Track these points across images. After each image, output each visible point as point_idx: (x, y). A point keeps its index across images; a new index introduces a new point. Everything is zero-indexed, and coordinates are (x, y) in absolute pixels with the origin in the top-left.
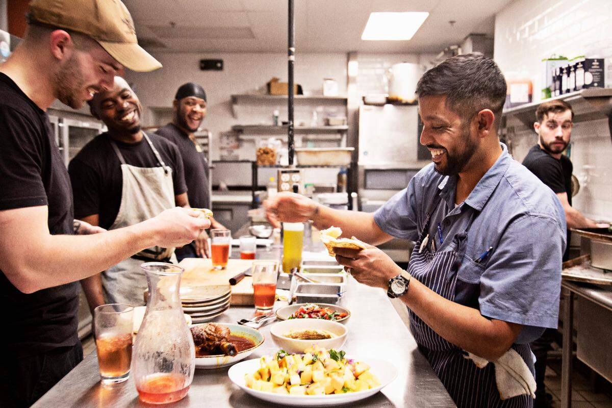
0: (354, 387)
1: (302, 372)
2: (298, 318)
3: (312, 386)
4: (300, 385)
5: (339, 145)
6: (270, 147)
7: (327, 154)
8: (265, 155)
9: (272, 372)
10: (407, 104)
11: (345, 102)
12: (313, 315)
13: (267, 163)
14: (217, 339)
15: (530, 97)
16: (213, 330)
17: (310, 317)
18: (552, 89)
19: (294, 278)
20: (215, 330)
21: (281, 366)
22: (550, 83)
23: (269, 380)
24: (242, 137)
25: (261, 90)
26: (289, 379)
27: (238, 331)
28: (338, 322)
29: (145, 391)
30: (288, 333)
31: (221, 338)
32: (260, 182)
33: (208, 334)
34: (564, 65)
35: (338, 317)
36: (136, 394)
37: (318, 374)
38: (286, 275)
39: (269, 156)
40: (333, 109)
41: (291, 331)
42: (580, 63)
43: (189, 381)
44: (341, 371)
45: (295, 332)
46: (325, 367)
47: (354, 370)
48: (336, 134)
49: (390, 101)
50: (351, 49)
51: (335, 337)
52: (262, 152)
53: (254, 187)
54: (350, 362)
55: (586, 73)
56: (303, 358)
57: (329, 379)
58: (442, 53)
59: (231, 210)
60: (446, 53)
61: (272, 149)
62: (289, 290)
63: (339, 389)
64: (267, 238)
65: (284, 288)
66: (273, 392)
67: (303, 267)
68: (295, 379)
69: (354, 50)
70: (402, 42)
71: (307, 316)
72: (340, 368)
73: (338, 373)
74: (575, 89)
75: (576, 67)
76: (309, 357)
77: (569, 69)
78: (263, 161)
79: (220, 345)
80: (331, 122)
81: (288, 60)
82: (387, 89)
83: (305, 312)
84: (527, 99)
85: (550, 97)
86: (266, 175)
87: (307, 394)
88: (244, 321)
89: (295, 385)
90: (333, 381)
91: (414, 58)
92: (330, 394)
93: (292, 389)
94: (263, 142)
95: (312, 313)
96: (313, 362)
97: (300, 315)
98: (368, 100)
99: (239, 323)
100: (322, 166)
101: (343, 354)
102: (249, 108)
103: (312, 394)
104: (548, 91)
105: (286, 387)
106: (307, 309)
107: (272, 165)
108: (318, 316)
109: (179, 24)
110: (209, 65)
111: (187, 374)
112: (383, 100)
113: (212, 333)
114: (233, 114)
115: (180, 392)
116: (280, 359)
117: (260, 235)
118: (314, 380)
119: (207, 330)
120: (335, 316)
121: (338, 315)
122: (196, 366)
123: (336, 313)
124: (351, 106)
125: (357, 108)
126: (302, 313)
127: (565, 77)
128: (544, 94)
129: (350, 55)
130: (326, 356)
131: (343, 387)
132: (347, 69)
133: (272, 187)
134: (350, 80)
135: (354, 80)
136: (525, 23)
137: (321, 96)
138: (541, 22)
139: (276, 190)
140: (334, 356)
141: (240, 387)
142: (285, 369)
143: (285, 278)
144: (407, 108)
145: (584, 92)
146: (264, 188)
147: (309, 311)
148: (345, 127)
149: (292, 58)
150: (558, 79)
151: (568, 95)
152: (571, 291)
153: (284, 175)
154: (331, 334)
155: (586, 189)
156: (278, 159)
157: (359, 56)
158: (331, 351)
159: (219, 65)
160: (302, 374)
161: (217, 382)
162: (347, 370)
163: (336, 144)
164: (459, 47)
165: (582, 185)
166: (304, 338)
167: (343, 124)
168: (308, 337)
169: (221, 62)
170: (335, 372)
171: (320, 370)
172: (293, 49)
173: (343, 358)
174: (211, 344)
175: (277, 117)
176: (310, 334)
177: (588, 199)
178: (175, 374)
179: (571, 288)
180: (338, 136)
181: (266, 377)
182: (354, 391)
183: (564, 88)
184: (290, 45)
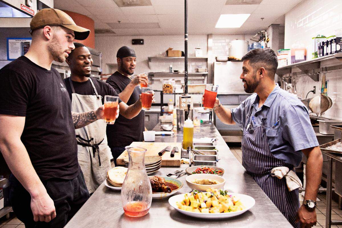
0: (234, 209)
1: (207, 201)
2: (198, 173)
3: (212, 209)
4: (206, 208)
5: (203, 82)
6: (170, 84)
7: (199, 87)
8: (167, 88)
9: (191, 201)
10: (239, 61)
11: (206, 60)
12: (205, 172)
13: (168, 92)
14: (160, 184)
15: (305, 57)
16: (157, 179)
17: (204, 173)
18: (318, 53)
19: (190, 152)
20: (158, 179)
21: (195, 198)
22: (317, 49)
23: (190, 205)
24: (153, 78)
25: (163, 54)
26: (200, 205)
27: (168, 180)
28: (219, 175)
29: (128, 210)
30: (194, 181)
31: (162, 184)
32: (164, 102)
33: (155, 181)
34: (325, 40)
35: (218, 173)
36: (123, 212)
37: (215, 202)
38: (186, 150)
39: (169, 88)
40: (200, 64)
41: (195, 180)
42: (334, 40)
43: (150, 205)
44: (226, 201)
45: (197, 180)
46: (218, 199)
47: (233, 201)
48: (201, 76)
49: (230, 59)
50: (209, 32)
51: (219, 183)
52: (165, 86)
53: (162, 104)
54: (230, 196)
55: (337, 45)
56: (206, 194)
57: (220, 205)
58: (257, 34)
59: (148, 116)
60: (258, 34)
61: (171, 85)
62: (188, 158)
63: (226, 210)
64: (170, 131)
65: (186, 157)
66: (192, 211)
67: (194, 146)
68: (203, 205)
69: (211, 33)
70: (236, 29)
71: (202, 172)
72: (226, 200)
73: (225, 202)
74: (331, 53)
75: (331, 41)
76: (209, 194)
77: (327, 42)
78: (166, 91)
79: (162, 187)
80: (199, 71)
81: (185, 40)
82: (228, 53)
83: (201, 170)
84: (303, 58)
85: (317, 57)
86: (167, 98)
87: (210, 212)
88: (170, 175)
89: (203, 208)
90: (224, 206)
91: (241, 37)
92: (222, 212)
93: (202, 210)
94: (165, 81)
95: (204, 170)
96: (211, 196)
97: (199, 171)
98: (218, 59)
99: (167, 176)
100: (196, 94)
101: (226, 192)
102: (157, 64)
103: (212, 213)
104: (316, 54)
105: (199, 209)
106: (202, 168)
107: (170, 93)
108: (208, 172)
109: (122, 22)
110: (137, 42)
111: (149, 202)
112: (227, 59)
113: (157, 181)
114: (149, 67)
115: (145, 211)
116: (195, 195)
117: (167, 129)
118: (213, 205)
119: (154, 179)
120: (216, 172)
121: (217, 172)
122: (153, 198)
123: (216, 171)
124: (210, 62)
125: (212, 63)
126: (200, 171)
127: (325, 47)
128: (314, 56)
129: (209, 36)
130: (218, 193)
131: (229, 209)
132: (208, 43)
133: (171, 104)
134: (209, 48)
135: (211, 49)
136: (301, 19)
137: (194, 57)
138: (310, 18)
139: (173, 106)
140: (222, 193)
141: (175, 208)
142: (198, 200)
143: (185, 152)
144: (238, 63)
145: (335, 55)
146: (166, 105)
147: (203, 169)
148: (206, 73)
149: (187, 39)
150: (321, 47)
151: (327, 56)
152: (331, 158)
153: (183, 99)
154: (217, 182)
155: (335, 104)
156: (174, 90)
157: (213, 36)
158: (220, 191)
159: (142, 42)
160: (206, 202)
161: (161, 206)
162: (229, 200)
163: (202, 81)
164: (266, 31)
165: (333, 103)
166: (202, 183)
167: (206, 72)
168: (204, 183)
169: (143, 40)
170: (223, 201)
171: (216, 200)
172: (187, 35)
173: (226, 194)
174: (157, 186)
175: (171, 68)
176: (206, 181)
177: (337, 110)
178: (143, 203)
179: (331, 156)
180: (203, 78)
181: (188, 204)
182: (233, 211)
183: (325, 53)
184: (186, 32)
